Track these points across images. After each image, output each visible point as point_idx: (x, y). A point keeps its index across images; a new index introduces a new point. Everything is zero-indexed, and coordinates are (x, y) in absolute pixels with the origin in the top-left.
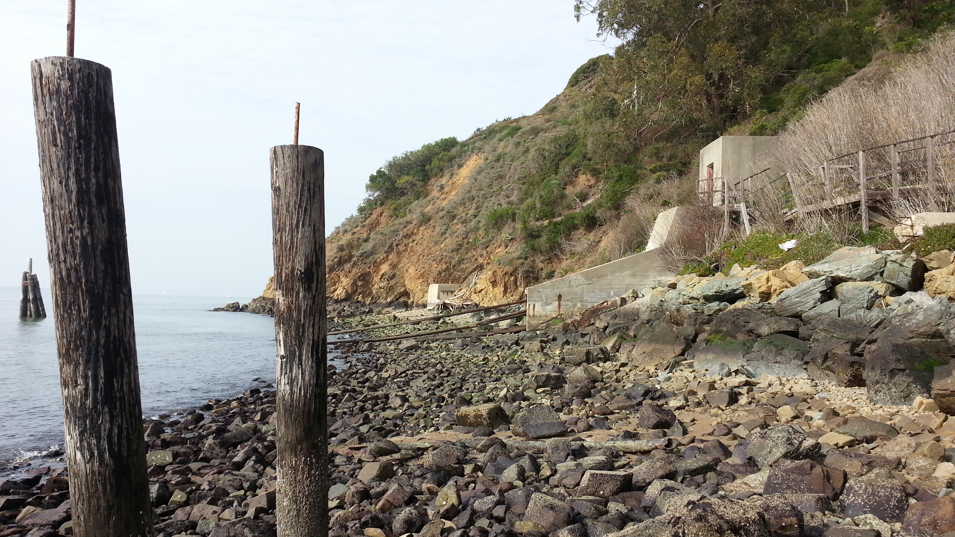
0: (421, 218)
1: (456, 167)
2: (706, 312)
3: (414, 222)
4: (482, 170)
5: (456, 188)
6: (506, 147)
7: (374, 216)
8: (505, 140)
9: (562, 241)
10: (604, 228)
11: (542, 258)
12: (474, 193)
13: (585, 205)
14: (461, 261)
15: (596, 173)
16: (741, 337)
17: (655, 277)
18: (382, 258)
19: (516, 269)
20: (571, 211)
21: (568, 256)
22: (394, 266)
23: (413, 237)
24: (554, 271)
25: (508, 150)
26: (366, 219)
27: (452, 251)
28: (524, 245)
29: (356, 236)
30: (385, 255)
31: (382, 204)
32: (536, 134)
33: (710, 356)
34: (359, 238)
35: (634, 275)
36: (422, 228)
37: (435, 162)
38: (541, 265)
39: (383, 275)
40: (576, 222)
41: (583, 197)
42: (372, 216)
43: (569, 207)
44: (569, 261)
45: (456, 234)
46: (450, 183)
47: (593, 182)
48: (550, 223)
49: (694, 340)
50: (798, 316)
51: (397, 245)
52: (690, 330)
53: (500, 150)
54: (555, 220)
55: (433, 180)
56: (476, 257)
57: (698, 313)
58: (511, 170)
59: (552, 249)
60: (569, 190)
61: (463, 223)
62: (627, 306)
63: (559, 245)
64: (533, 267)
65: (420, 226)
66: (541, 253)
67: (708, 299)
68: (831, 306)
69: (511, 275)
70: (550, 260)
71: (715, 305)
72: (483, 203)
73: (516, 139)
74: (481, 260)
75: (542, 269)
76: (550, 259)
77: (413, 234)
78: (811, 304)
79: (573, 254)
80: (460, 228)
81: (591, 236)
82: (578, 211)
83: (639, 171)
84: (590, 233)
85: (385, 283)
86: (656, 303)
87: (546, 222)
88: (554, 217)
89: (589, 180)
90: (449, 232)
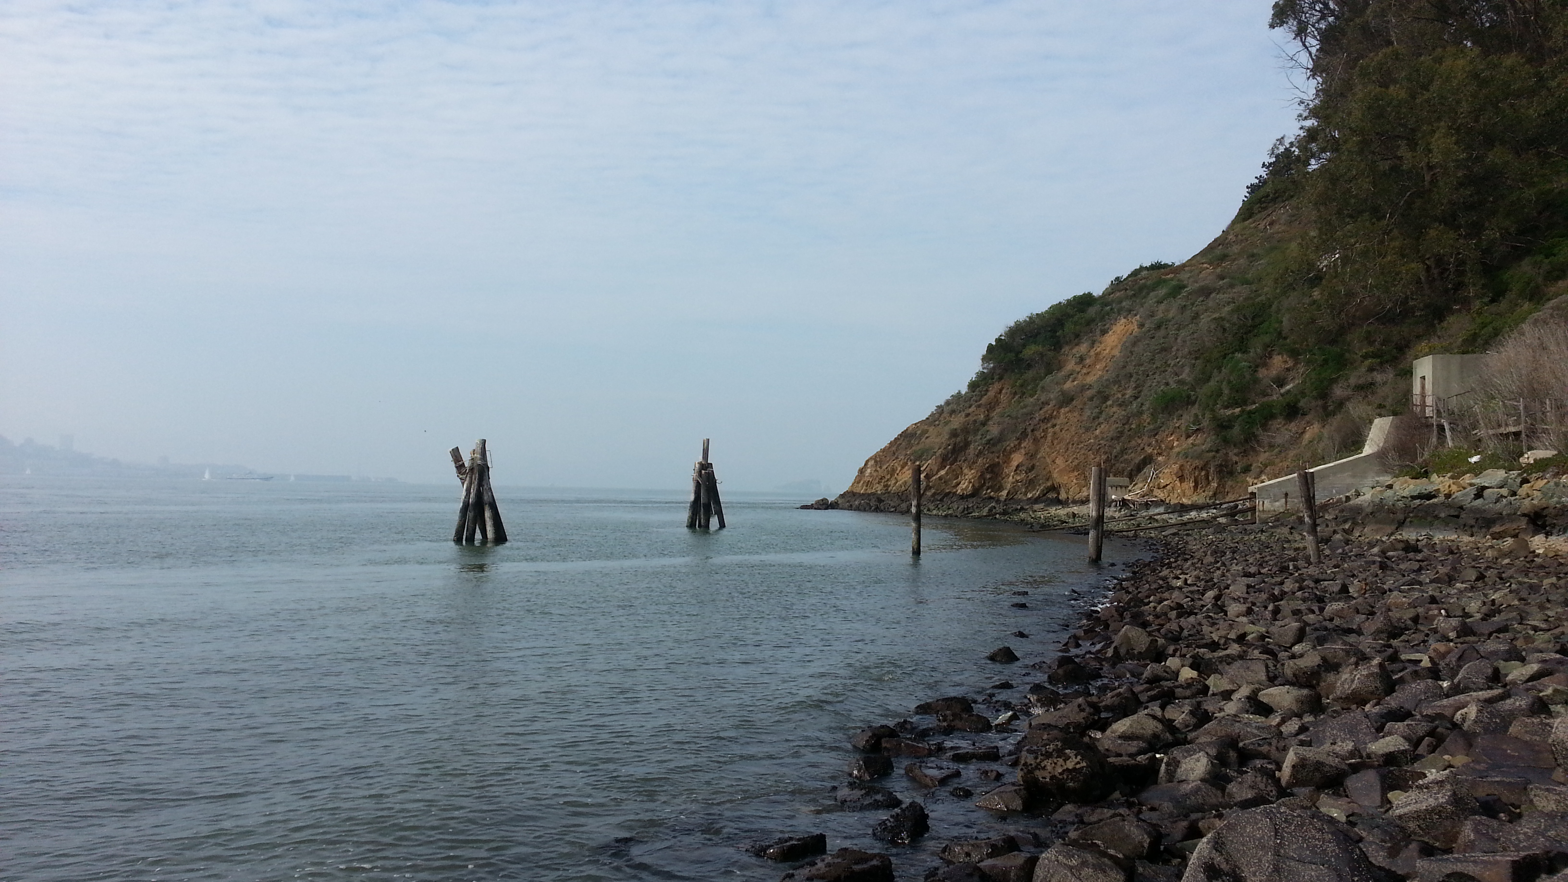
0: (1061, 398)
1: (1098, 332)
2: (1413, 506)
3: (1052, 404)
4: (1139, 341)
5: (1101, 360)
6: (1168, 311)
7: (991, 393)
8: (1165, 302)
9: (1259, 432)
10: (1307, 418)
11: (1236, 451)
12: (1131, 368)
13: (1283, 391)
14: (1123, 451)
15: (1294, 354)
16: (1429, 519)
17: (1373, 477)
18: (1012, 445)
19: (1207, 463)
20: (1266, 399)
21: (1266, 448)
22: (1031, 456)
23: (1053, 421)
24: (1251, 465)
25: (1171, 315)
26: (982, 396)
27: (1112, 439)
28: (1214, 437)
29: (971, 418)
30: (1016, 442)
31: (1000, 379)
32: (1208, 296)
33: (1412, 529)
34: (975, 421)
35: (1354, 476)
36: (1062, 410)
37: (1069, 327)
38: (1235, 459)
39: (1018, 467)
40: (1274, 411)
41: (1280, 382)
42: (989, 394)
43: (1265, 394)
44: (1267, 454)
45: (1113, 419)
46: (1092, 353)
47: (1290, 364)
48: (1243, 411)
49: (1403, 523)
50: (1461, 508)
51: (1033, 431)
52: (1401, 516)
53: (1160, 315)
54: (1249, 408)
55: (1066, 349)
56: (1142, 445)
57: (1407, 506)
58: (1179, 341)
59: (1246, 441)
60: (1262, 373)
61: (1120, 405)
62: (1351, 502)
63: (1255, 436)
64: (1226, 461)
65: (1060, 407)
66: (1235, 446)
67: (1414, 498)
68: (1479, 501)
69: (1202, 469)
70: (1245, 453)
71: (1418, 502)
72: (1144, 381)
73: (1179, 301)
74: (1149, 450)
75: (1236, 463)
76: (1245, 451)
77: (1051, 417)
78: (1469, 500)
79: (1271, 446)
80: (1118, 413)
81: (1293, 426)
82: (1274, 397)
83: (1347, 355)
84: (1290, 422)
85: (1023, 476)
86: (1377, 500)
87: (1238, 410)
88: (1246, 404)
89: (1286, 362)
90: (1104, 416)
